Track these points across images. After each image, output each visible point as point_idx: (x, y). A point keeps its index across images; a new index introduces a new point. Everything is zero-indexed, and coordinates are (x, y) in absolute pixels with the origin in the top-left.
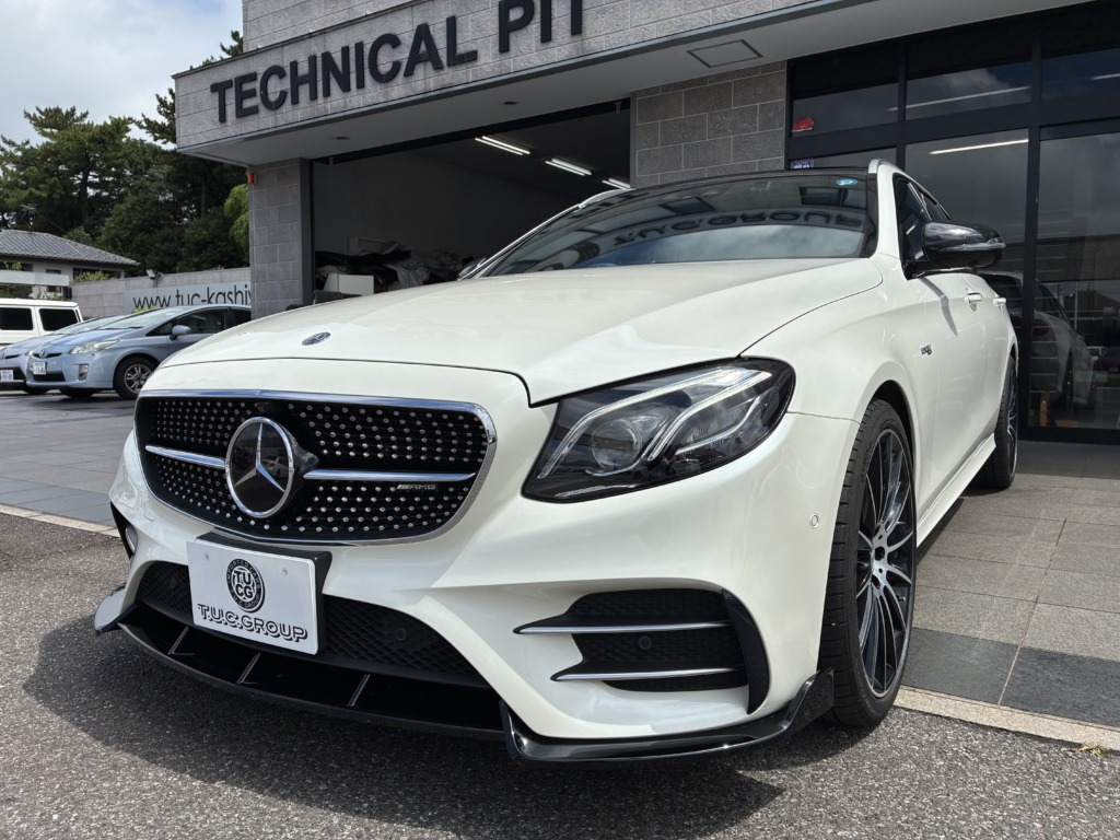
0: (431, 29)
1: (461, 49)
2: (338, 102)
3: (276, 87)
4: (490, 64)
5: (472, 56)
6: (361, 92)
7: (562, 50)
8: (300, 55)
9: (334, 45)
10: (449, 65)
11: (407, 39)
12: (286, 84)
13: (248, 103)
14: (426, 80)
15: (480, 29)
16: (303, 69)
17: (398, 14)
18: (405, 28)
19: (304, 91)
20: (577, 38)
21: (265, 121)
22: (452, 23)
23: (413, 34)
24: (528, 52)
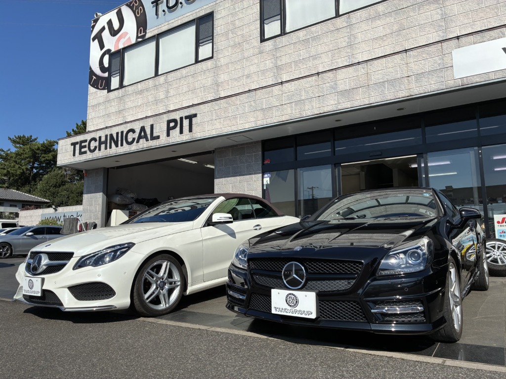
0: (146, 128)
1: (155, 135)
2: (114, 150)
3: (93, 144)
4: (163, 141)
5: (158, 137)
6: (122, 147)
7: (186, 137)
8: (102, 134)
9: (114, 131)
10: (151, 140)
11: (138, 131)
12: (97, 144)
13: (83, 150)
14: (143, 144)
15: (160, 128)
16: (103, 139)
17: (135, 122)
18: (137, 127)
19: (103, 146)
20: (191, 133)
21: (89, 156)
22: (152, 126)
23: (140, 129)
24: (176, 137)
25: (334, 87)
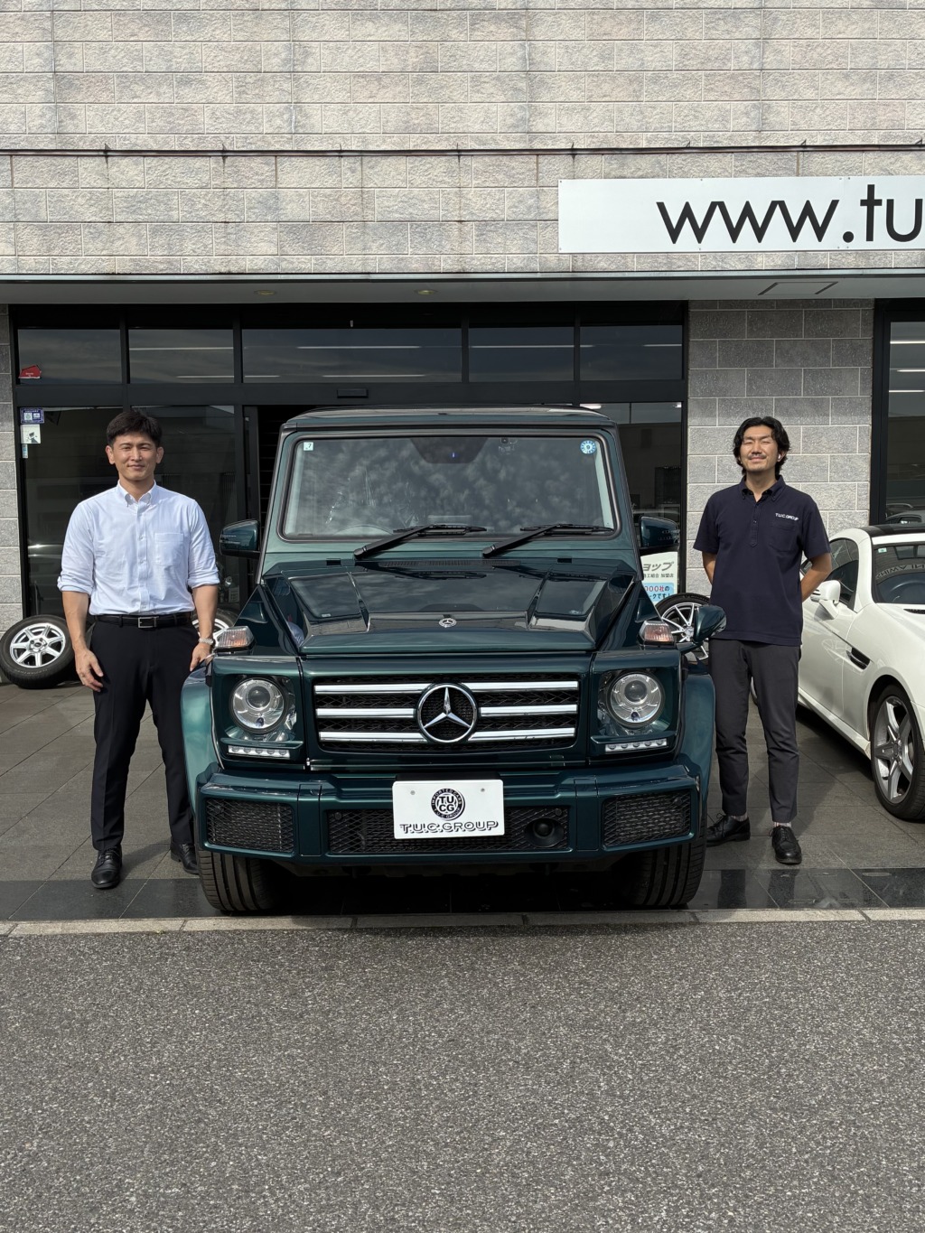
25: (271, 205)
